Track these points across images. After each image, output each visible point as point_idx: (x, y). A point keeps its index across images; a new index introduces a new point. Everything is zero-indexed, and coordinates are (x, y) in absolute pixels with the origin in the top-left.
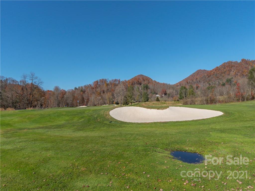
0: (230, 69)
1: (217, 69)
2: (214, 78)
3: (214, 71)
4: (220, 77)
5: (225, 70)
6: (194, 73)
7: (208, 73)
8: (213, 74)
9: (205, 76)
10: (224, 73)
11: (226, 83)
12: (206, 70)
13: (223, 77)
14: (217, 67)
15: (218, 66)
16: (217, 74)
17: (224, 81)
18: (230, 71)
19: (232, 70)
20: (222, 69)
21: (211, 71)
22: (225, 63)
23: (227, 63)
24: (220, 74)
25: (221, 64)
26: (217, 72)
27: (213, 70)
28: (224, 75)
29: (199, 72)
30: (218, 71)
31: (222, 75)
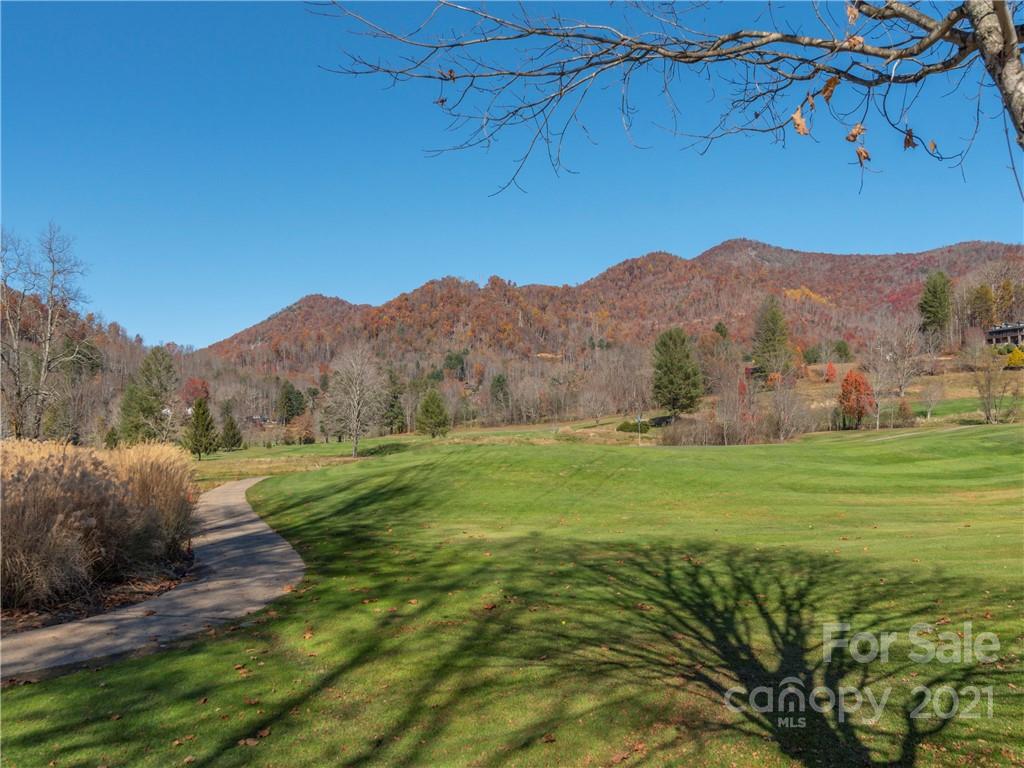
0: (453, 311)
1: (404, 303)
2: (394, 345)
3: (393, 311)
4: (418, 344)
5: (435, 314)
6: (290, 309)
7: (370, 318)
8: (390, 328)
9: (354, 329)
10: (432, 327)
11: (445, 372)
12: (343, 303)
13: (429, 341)
14: (404, 298)
15: (409, 290)
16: (406, 329)
17: (438, 360)
18: (454, 319)
19: (462, 318)
20: (424, 306)
21: (381, 310)
22: (432, 282)
23: (442, 282)
24: (415, 327)
25: (418, 286)
26: (404, 317)
27: (389, 305)
28: (432, 333)
29: (312, 305)
30: (408, 313)
31: (423, 333)
